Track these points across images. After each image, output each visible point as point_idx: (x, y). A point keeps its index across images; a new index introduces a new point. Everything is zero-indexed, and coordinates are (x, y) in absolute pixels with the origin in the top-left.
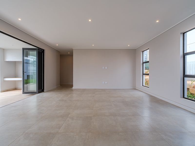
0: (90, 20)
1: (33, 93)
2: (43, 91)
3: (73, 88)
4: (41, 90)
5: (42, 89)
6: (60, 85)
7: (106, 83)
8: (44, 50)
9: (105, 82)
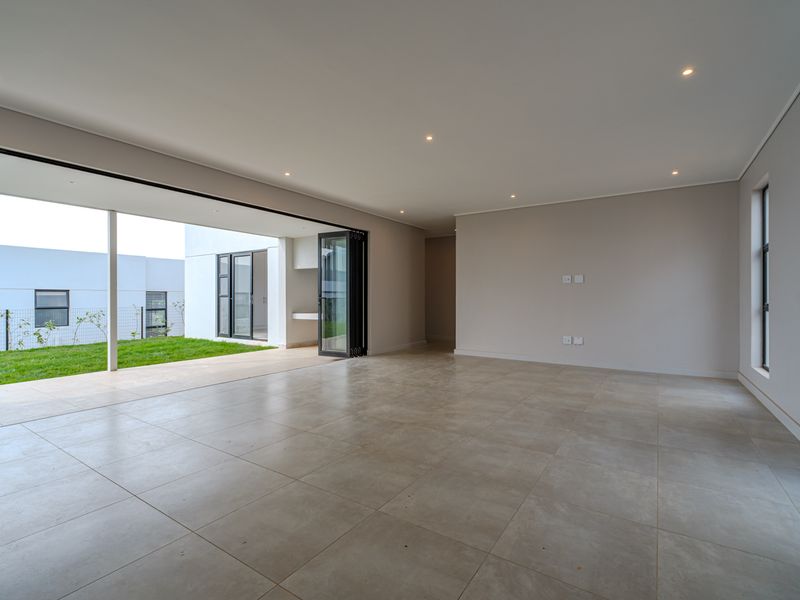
0: (429, 138)
1: (339, 355)
2: (365, 354)
3: (456, 352)
4: (359, 350)
5: (361, 345)
6: (425, 341)
7: (578, 341)
8: (366, 233)
9: (575, 338)
